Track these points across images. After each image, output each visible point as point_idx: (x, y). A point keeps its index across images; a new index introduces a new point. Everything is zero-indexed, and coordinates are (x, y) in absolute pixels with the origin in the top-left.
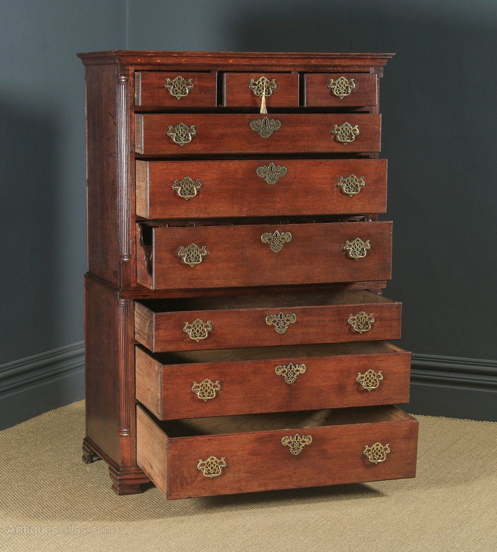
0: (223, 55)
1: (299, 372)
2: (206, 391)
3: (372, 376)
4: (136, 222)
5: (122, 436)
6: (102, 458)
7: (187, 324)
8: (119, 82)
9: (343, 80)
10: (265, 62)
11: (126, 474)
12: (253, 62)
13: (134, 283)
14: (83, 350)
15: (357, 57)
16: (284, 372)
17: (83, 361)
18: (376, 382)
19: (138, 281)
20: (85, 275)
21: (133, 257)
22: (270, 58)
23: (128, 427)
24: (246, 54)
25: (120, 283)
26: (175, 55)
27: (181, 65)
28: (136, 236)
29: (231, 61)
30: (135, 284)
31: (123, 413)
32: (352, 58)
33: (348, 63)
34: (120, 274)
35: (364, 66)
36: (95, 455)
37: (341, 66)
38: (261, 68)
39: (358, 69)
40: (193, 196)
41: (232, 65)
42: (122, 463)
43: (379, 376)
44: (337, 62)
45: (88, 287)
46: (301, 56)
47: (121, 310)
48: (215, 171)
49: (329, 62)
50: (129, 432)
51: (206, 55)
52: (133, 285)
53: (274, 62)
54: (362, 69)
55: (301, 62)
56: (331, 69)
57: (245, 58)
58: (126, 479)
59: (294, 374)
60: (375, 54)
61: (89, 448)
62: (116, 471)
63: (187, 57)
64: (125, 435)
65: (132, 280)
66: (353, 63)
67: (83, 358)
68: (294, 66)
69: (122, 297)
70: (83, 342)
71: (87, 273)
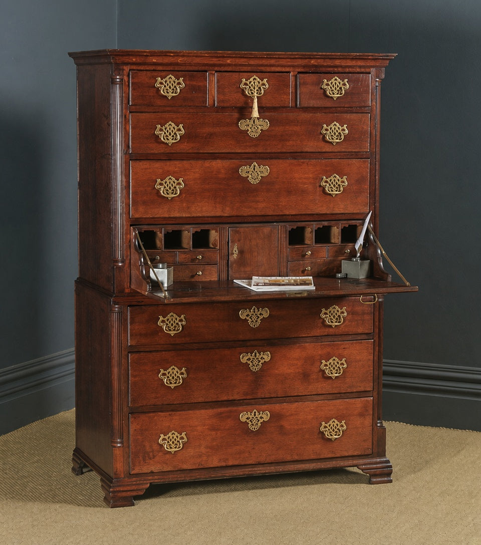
0: (221, 55)
1: (264, 360)
2: (173, 378)
3: (336, 363)
4: (131, 225)
5: (115, 447)
6: (93, 469)
7: (161, 318)
8: (113, 82)
9: (336, 81)
10: (264, 62)
11: (120, 486)
12: (252, 62)
13: (128, 288)
14: (73, 357)
15: (358, 57)
16: (249, 359)
17: (73, 369)
18: (340, 370)
19: (132, 287)
20: (75, 281)
21: (127, 261)
22: (268, 58)
23: (121, 437)
24: (245, 54)
25: (114, 288)
26: (172, 55)
27: (177, 64)
28: (130, 240)
29: (229, 61)
30: (129, 290)
31: (116, 423)
32: (352, 59)
33: (349, 63)
34: (114, 280)
35: (364, 67)
36: (86, 466)
37: (341, 66)
38: (260, 68)
39: (358, 70)
40: (175, 195)
41: (229, 65)
42: (115, 474)
43: (342, 364)
44: (337, 62)
45: (78, 292)
46: (301, 57)
47: (115, 317)
48: (197, 170)
49: (329, 62)
50: (121, 443)
51: (203, 55)
52: (127, 291)
53: (273, 62)
54: (363, 70)
55: (300, 62)
56: (331, 69)
57: (243, 57)
58: (120, 491)
59: (259, 361)
60: (376, 54)
61: (80, 460)
62: (108, 483)
63: (183, 56)
64: (119, 445)
65: (126, 286)
66: (353, 63)
67: (73, 366)
68: (293, 66)
69: (115, 303)
70: (73, 349)
71: (78, 278)
